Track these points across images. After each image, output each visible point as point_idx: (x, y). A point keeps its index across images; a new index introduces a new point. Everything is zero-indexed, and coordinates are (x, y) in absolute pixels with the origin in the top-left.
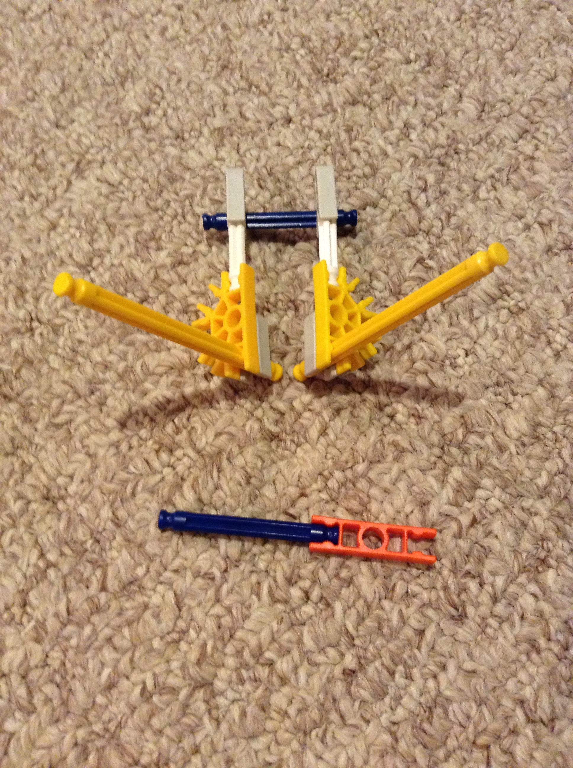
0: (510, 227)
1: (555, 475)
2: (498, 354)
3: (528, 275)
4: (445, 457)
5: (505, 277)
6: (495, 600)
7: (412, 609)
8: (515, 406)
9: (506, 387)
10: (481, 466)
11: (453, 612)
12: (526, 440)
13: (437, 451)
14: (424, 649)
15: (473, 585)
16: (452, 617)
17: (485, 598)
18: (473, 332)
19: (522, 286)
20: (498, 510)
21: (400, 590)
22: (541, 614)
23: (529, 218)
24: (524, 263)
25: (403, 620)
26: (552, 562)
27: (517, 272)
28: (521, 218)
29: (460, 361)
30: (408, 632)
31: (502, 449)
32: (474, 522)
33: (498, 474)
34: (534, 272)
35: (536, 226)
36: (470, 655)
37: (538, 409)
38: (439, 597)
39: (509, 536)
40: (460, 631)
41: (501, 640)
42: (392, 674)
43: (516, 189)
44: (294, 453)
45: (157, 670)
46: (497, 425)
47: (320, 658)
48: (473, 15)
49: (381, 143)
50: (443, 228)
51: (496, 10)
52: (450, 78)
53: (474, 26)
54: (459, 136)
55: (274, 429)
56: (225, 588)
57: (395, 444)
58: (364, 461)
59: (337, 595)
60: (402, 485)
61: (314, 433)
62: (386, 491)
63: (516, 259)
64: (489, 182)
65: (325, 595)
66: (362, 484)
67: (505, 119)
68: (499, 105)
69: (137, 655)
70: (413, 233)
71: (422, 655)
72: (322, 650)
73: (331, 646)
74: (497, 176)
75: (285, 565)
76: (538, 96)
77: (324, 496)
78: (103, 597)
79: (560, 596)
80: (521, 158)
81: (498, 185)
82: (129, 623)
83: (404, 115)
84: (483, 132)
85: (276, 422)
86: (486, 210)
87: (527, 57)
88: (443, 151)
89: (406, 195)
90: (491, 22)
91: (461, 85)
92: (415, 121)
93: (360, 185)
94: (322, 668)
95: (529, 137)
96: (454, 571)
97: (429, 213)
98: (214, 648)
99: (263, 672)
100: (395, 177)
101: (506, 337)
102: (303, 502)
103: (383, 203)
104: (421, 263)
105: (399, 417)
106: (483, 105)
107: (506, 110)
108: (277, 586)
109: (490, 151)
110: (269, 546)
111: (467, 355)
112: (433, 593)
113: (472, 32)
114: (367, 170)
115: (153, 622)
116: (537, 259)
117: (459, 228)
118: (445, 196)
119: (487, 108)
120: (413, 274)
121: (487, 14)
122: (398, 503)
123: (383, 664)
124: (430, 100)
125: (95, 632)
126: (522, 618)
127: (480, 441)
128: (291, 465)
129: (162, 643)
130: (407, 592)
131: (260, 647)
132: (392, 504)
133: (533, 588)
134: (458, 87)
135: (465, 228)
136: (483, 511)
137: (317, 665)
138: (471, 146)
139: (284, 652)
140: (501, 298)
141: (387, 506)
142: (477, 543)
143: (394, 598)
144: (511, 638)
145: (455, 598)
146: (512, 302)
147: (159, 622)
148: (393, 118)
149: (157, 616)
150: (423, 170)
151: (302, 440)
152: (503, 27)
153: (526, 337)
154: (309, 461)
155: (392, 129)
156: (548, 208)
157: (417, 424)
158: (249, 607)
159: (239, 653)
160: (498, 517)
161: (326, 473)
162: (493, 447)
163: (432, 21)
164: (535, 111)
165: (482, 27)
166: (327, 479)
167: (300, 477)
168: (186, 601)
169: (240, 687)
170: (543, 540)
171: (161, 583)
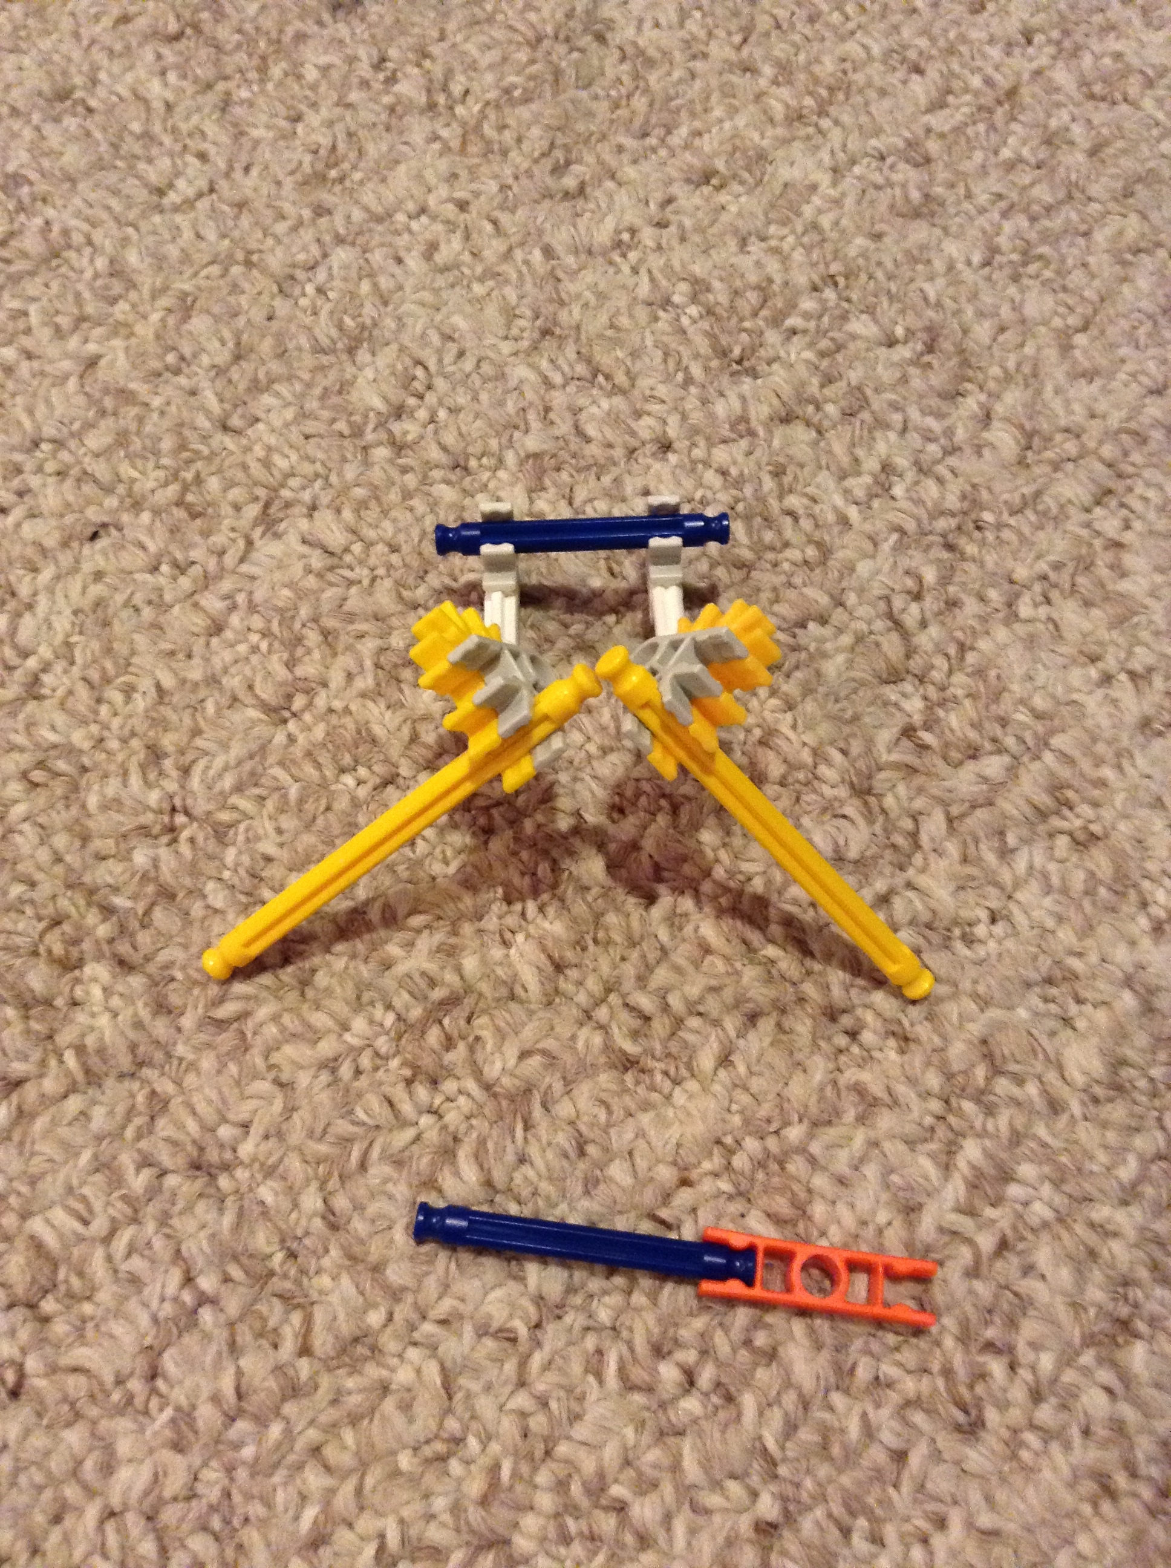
0: (1076, 676)
1: (1152, 1161)
2: (1050, 923)
3: (1108, 773)
4: (952, 1119)
5: (1065, 773)
6: (1037, 1396)
7: (885, 1412)
8: (1081, 1024)
9: (1065, 988)
10: (1016, 1138)
11: (961, 1417)
12: (1098, 1091)
13: (936, 1106)
14: (906, 1487)
15: (997, 1367)
16: (958, 1428)
17: (1018, 1394)
18: (1006, 877)
19: (1096, 793)
20: (1046, 1225)
21: (863, 1373)
22: (1119, 1427)
23: (1110, 663)
24: (1101, 748)
25: (869, 1432)
26: (1141, 1326)
27: (1085, 765)
28: (1094, 659)
29: (981, 930)
30: (877, 1455)
31: (1055, 1107)
32: (1003, 1246)
33: (1046, 1154)
34: (1119, 767)
35: (1123, 677)
36: (989, 1500)
37: (1121, 1034)
38: (936, 1389)
39: (1065, 1275)
40: (972, 1454)
41: (1047, 1474)
42: (846, 1532)
43: (1087, 604)
44: (668, 1097)
45: (406, 1512)
46: (1047, 1059)
47: (713, 1500)
48: (1015, 257)
49: (838, 501)
50: (950, 672)
51: (1057, 250)
52: (969, 380)
53: (1016, 278)
54: (985, 495)
55: (631, 1048)
56: (537, 1359)
57: (859, 1090)
58: (800, 1121)
59: (747, 1380)
60: (871, 1171)
61: (706, 1061)
62: (842, 1181)
63: (1087, 740)
64: (1037, 587)
65: (724, 1379)
66: (797, 1166)
67: (1070, 466)
68: (1059, 437)
69: (369, 1481)
70: (894, 677)
71: (902, 1498)
72: (716, 1485)
73: (733, 1476)
74: (1053, 576)
75: (650, 1318)
76: (1133, 425)
77: (725, 1186)
78: (304, 1368)
79: (1154, 1392)
80: (1098, 543)
81: (1055, 595)
82: (354, 1420)
83: (881, 448)
84: (1027, 490)
85: (635, 1035)
86: (1031, 642)
87: (1113, 346)
88: (953, 522)
89: (882, 606)
90: (1048, 274)
91: (990, 395)
92: (902, 462)
93: (797, 580)
94: (717, 1519)
95: (1113, 503)
96: (964, 1338)
97: (924, 640)
98: (515, 1475)
99: (607, 1523)
100: (864, 568)
101: (1065, 891)
102: (685, 1197)
103: (838, 616)
104: (909, 737)
105: (867, 1037)
106: (1030, 435)
107: (1071, 447)
108: (635, 1360)
109: (1041, 527)
110: (619, 1280)
111: (993, 920)
112: (926, 1380)
113: (1012, 290)
114: (811, 552)
115: (399, 1420)
116: (1125, 742)
117: (980, 673)
118: (957, 611)
119: (1036, 442)
120: (895, 757)
121: (1040, 257)
122: (864, 1204)
123: (830, 1515)
124: (931, 422)
125: (288, 1434)
126: (1086, 1432)
127: (1016, 1091)
128: (663, 1123)
129: (416, 1460)
130: (877, 1378)
131: (601, 1475)
132: (852, 1206)
133: (1105, 1376)
134: (983, 397)
135: (993, 673)
136: (1020, 1226)
137: (707, 1512)
138: (1005, 516)
139: (646, 1486)
140: (1057, 813)
141: (842, 1210)
142: (1007, 1287)
143: (853, 1390)
144: (1066, 1471)
145: (963, 1390)
146: (1078, 823)
147: (411, 1421)
148: (860, 452)
149: (406, 1408)
150: (915, 559)
151: (684, 1072)
152: (1071, 286)
153: (1103, 891)
154: (695, 1112)
155: (859, 474)
156: (1147, 645)
157: (902, 1052)
158: (581, 1399)
159: (561, 1486)
160: (1045, 1237)
161: (728, 1140)
162: (1040, 1103)
163: (939, 265)
164: (1126, 454)
165: (1031, 282)
166: (730, 1152)
167: (679, 1145)
168: (463, 1381)
169: (563, 1550)
170: (1126, 1284)
171: (415, 1344)
